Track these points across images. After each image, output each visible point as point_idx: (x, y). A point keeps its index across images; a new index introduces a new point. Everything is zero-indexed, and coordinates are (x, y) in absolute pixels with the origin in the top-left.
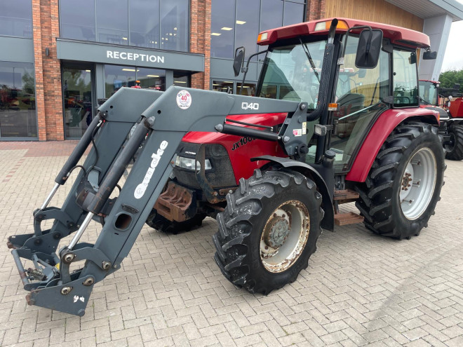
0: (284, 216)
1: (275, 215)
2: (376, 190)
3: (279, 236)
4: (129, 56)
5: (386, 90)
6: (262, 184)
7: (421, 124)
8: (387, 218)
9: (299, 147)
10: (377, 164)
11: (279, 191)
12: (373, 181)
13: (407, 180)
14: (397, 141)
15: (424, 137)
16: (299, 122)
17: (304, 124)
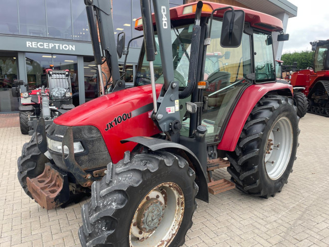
0: (158, 197)
1: (148, 198)
2: (245, 158)
3: (153, 220)
4: (45, 46)
5: (248, 68)
6: (129, 170)
7: (279, 97)
8: (256, 182)
9: (173, 124)
10: (244, 135)
11: (148, 176)
12: (242, 149)
13: (269, 145)
14: (260, 113)
15: (282, 108)
16: (171, 100)
17: (177, 102)
